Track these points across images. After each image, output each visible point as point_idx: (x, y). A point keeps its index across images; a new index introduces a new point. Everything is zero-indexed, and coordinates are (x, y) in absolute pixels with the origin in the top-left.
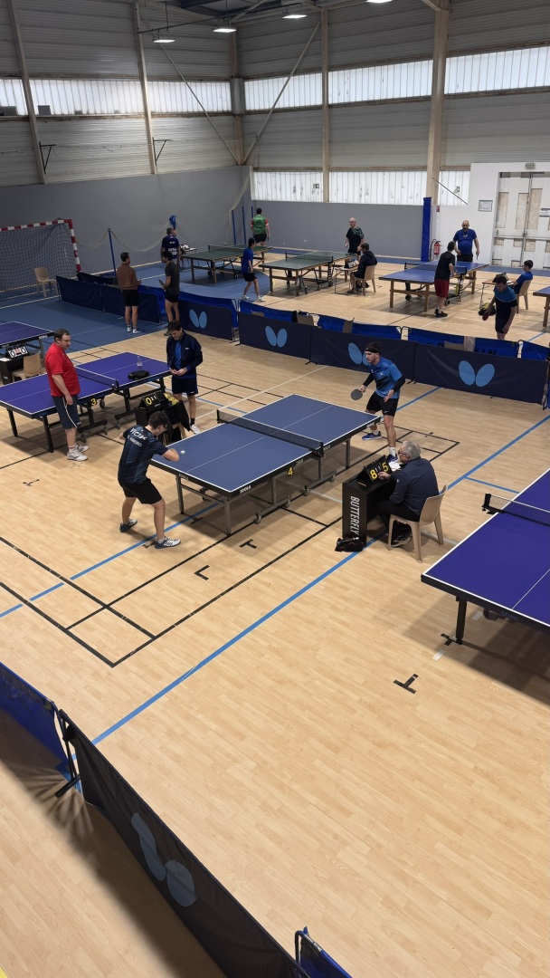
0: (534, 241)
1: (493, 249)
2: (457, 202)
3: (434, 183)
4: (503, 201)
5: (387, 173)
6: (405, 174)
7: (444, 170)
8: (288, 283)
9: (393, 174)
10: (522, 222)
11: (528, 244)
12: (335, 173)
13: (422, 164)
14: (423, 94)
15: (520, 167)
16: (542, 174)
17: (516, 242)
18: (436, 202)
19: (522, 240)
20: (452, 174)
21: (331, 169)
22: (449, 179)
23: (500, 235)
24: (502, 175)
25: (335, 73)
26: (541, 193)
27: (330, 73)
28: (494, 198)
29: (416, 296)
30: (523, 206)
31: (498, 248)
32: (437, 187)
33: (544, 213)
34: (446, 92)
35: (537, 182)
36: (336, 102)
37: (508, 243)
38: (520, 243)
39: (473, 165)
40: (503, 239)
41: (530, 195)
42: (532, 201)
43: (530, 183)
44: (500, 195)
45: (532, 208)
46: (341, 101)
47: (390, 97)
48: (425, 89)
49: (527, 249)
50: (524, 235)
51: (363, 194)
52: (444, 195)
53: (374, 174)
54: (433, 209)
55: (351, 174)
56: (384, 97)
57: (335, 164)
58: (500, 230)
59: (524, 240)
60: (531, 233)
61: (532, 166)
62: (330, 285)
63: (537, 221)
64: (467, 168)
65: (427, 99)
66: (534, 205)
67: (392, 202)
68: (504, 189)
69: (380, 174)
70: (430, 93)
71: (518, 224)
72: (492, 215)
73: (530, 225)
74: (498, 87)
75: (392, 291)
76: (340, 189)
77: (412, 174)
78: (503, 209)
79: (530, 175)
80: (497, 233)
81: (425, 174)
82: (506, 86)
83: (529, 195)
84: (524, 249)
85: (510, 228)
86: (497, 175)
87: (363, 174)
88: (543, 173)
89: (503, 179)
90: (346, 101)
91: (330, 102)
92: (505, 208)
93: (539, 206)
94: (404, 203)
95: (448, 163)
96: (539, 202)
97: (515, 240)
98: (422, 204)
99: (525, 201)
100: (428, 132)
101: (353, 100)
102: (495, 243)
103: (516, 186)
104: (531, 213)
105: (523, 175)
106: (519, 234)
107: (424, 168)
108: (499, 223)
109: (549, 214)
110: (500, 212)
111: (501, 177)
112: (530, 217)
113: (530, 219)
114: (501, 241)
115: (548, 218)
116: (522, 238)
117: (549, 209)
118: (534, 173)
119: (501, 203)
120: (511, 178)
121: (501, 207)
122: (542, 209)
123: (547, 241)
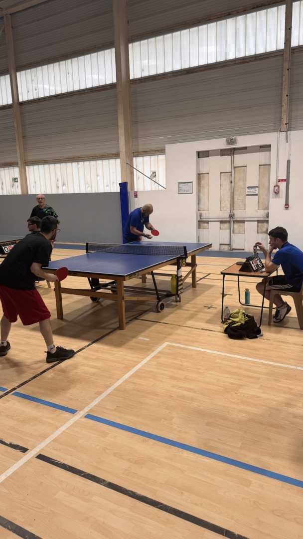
0: (243, 222)
1: (197, 232)
2: (155, 187)
3: (129, 168)
4: (203, 182)
5: (81, 163)
6: (99, 162)
7: (137, 156)
9: (87, 163)
10: (227, 203)
11: (236, 226)
12: (31, 167)
13: (114, 151)
14: (109, 82)
15: (220, 144)
16: (244, 150)
17: (222, 225)
18: (133, 188)
19: (229, 222)
20: (147, 159)
21: (28, 163)
22: (143, 164)
23: (204, 218)
24: (200, 155)
25: (23, 72)
26: (245, 171)
27: (18, 74)
28: (194, 179)
30: (227, 186)
31: (203, 232)
32: (132, 173)
33: (251, 191)
34: (131, 77)
35: (239, 159)
36: (26, 99)
37: (214, 227)
38: (227, 225)
39: (168, 147)
40: (208, 222)
41: (232, 174)
42: (236, 181)
43: (233, 161)
44: (200, 176)
45: (236, 188)
46: (31, 98)
47: (77, 88)
48: (110, 77)
49: (236, 231)
50: (231, 216)
51: (60, 184)
52: (141, 181)
53: (69, 165)
54: (131, 195)
55: (46, 166)
56: (71, 90)
57: (30, 158)
58: (204, 213)
59: (231, 221)
60: (239, 215)
61: (233, 141)
63: (244, 201)
64: (162, 151)
65: (112, 86)
66: (239, 184)
67: (89, 191)
68: (203, 170)
69: (75, 164)
70: (115, 81)
71: (223, 205)
72: (194, 196)
73: (236, 206)
74: (186, 66)
76: (38, 182)
77: (106, 162)
78: (204, 191)
79: (230, 152)
80: (201, 216)
81: (118, 161)
82: (194, 64)
84: (232, 231)
85: (215, 209)
86: (195, 155)
87: (58, 165)
88: (245, 148)
89: (201, 159)
90: (36, 97)
91: (21, 100)
92: (206, 190)
93: (244, 184)
94: (101, 191)
95: (141, 148)
96: (245, 180)
97: (221, 222)
98: (119, 191)
99: (228, 181)
100: (117, 119)
101: (41, 96)
102: (199, 227)
103: (217, 165)
104: (236, 193)
105: (223, 153)
106: (225, 215)
107: (116, 155)
108: (202, 206)
109: (257, 193)
110: (201, 195)
111: (199, 157)
112: (236, 197)
113: (236, 199)
114: (206, 225)
115: (257, 196)
116: (229, 219)
117: (257, 187)
118: (236, 149)
119: (202, 186)
120: (210, 158)
121: (202, 189)
122: (249, 188)
123: (258, 222)
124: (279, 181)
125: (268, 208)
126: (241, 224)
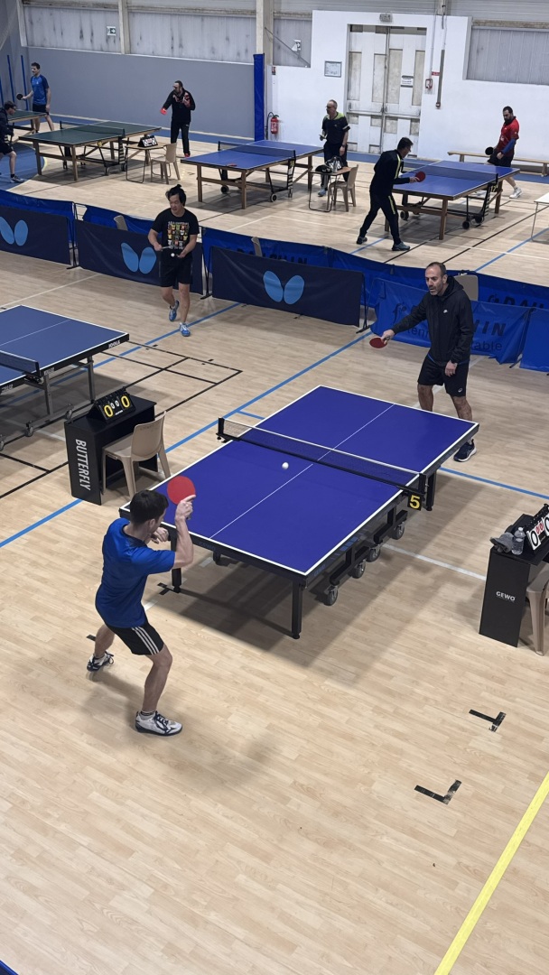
0: (396, 119)
3: (267, 35)
4: (354, 63)
5: (206, 20)
7: (278, 18)
8: (65, 164)
9: (214, 20)
10: (379, 94)
11: (389, 123)
13: (250, 8)
15: (372, 19)
16: (401, 30)
17: (374, 120)
18: (270, 61)
19: (381, 117)
21: (131, 9)
23: (353, 109)
24: (352, 28)
26: (401, 55)
28: (343, 58)
29: (236, 188)
30: (380, 72)
32: (271, 41)
33: (406, 81)
35: (396, 39)
37: (364, 122)
38: (378, 121)
39: (315, 14)
40: (357, 115)
41: (389, 56)
42: (392, 66)
43: (388, 42)
44: (351, 55)
45: (391, 75)
49: (388, 129)
50: (383, 110)
51: (176, 46)
54: (267, 71)
58: (354, 102)
59: (383, 117)
60: (392, 109)
61: (388, 19)
62: (124, 169)
63: (398, 93)
64: (308, 17)
66: (394, 70)
68: (356, 48)
69: (197, 20)
71: (376, 95)
72: (342, 81)
73: (389, 98)
75: (200, 179)
76: (145, 37)
78: (355, 74)
79: (387, 30)
80: (350, 106)
83: (387, 56)
84: (383, 129)
85: (366, 100)
86: (346, 29)
88: (403, 28)
89: (353, 33)
92: (358, 74)
93: (400, 72)
95: (283, 10)
96: (400, 67)
97: (372, 116)
98: (252, 63)
99: (382, 66)
103: (370, 44)
104: (390, 81)
105: (378, 30)
106: (377, 110)
107: (252, 14)
108: (352, 94)
109: (412, 84)
110: (352, 79)
111: (351, 31)
112: (390, 86)
113: (390, 89)
114: (356, 118)
115: (411, 89)
116: (380, 114)
117: (412, 77)
118: (392, 27)
119: (353, 67)
120: (364, 33)
121: (353, 71)
122: (403, 77)
123: (412, 120)
124: (433, 74)
125: (420, 105)
126: (394, 121)
